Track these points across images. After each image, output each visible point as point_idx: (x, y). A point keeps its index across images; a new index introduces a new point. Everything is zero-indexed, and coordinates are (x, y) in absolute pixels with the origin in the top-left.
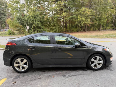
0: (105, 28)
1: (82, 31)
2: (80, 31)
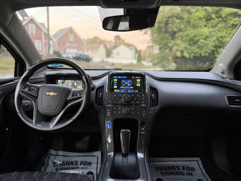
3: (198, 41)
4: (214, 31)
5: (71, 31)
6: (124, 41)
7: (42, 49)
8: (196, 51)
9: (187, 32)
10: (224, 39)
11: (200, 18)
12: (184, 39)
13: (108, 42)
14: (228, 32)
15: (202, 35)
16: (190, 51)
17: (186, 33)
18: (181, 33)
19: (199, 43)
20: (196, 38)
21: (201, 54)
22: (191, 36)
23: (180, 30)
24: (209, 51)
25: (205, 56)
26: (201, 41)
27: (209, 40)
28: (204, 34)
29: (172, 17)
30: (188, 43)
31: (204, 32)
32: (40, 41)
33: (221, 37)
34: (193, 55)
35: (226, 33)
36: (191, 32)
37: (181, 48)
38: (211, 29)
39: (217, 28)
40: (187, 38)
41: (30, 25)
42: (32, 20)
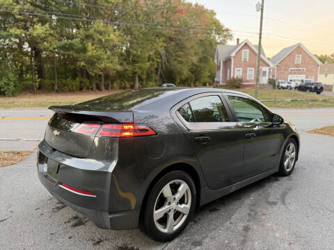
0: (144, 83)
1: (92, 89)
2: (88, 88)
32: (253, 69)
41: (244, 51)
42: (246, 44)
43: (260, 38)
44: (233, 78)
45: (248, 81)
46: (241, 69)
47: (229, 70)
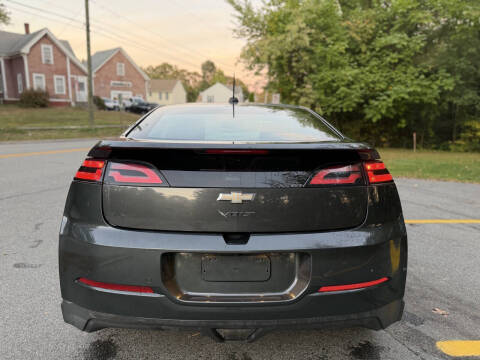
3: (338, 87)
4: (362, 73)
5: (119, 55)
6: (221, 73)
7: (67, 91)
8: (334, 105)
9: (322, 74)
10: (378, 85)
11: (341, 54)
12: (316, 85)
13: (189, 74)
14: (384, 74)
15: (343, 80)
16: (326, 105)
17: (319, 77)
18: (313, 76)
19: (338, 92)
20: (335, 85)
21: (342, 108)
22: (326, 81)
23: (311, 71)
24: (354, 105)
25: (348, 112)
26: (342, 89)
27: (353, 87)
28: (345, 78)
29: (297, 51)
30: (322, 91)
31: (345, 75)
32: (63, 77)
33: (373, 83)
34: (331, 110)
35: (381, 76)
36: (327, 74)
37: (312, 101)
38: (356, 71)
39: (367, 69)
40: (322, 83)
41: (43, 46)
42: (46, 36)
43: (88, 31)
44: (32, 89)
45: (57, 97)
46: (43, 76)
47: (19, 76)
